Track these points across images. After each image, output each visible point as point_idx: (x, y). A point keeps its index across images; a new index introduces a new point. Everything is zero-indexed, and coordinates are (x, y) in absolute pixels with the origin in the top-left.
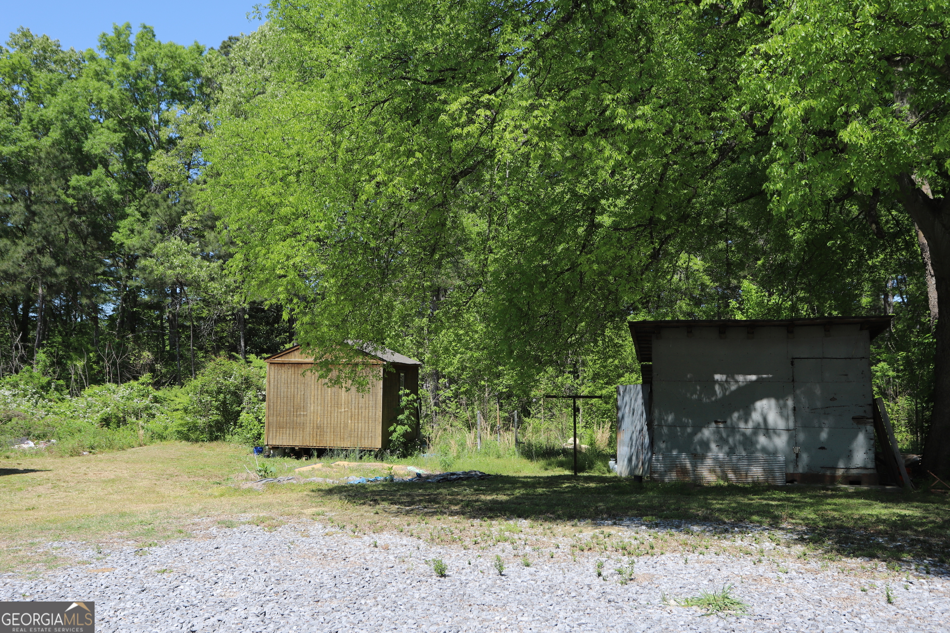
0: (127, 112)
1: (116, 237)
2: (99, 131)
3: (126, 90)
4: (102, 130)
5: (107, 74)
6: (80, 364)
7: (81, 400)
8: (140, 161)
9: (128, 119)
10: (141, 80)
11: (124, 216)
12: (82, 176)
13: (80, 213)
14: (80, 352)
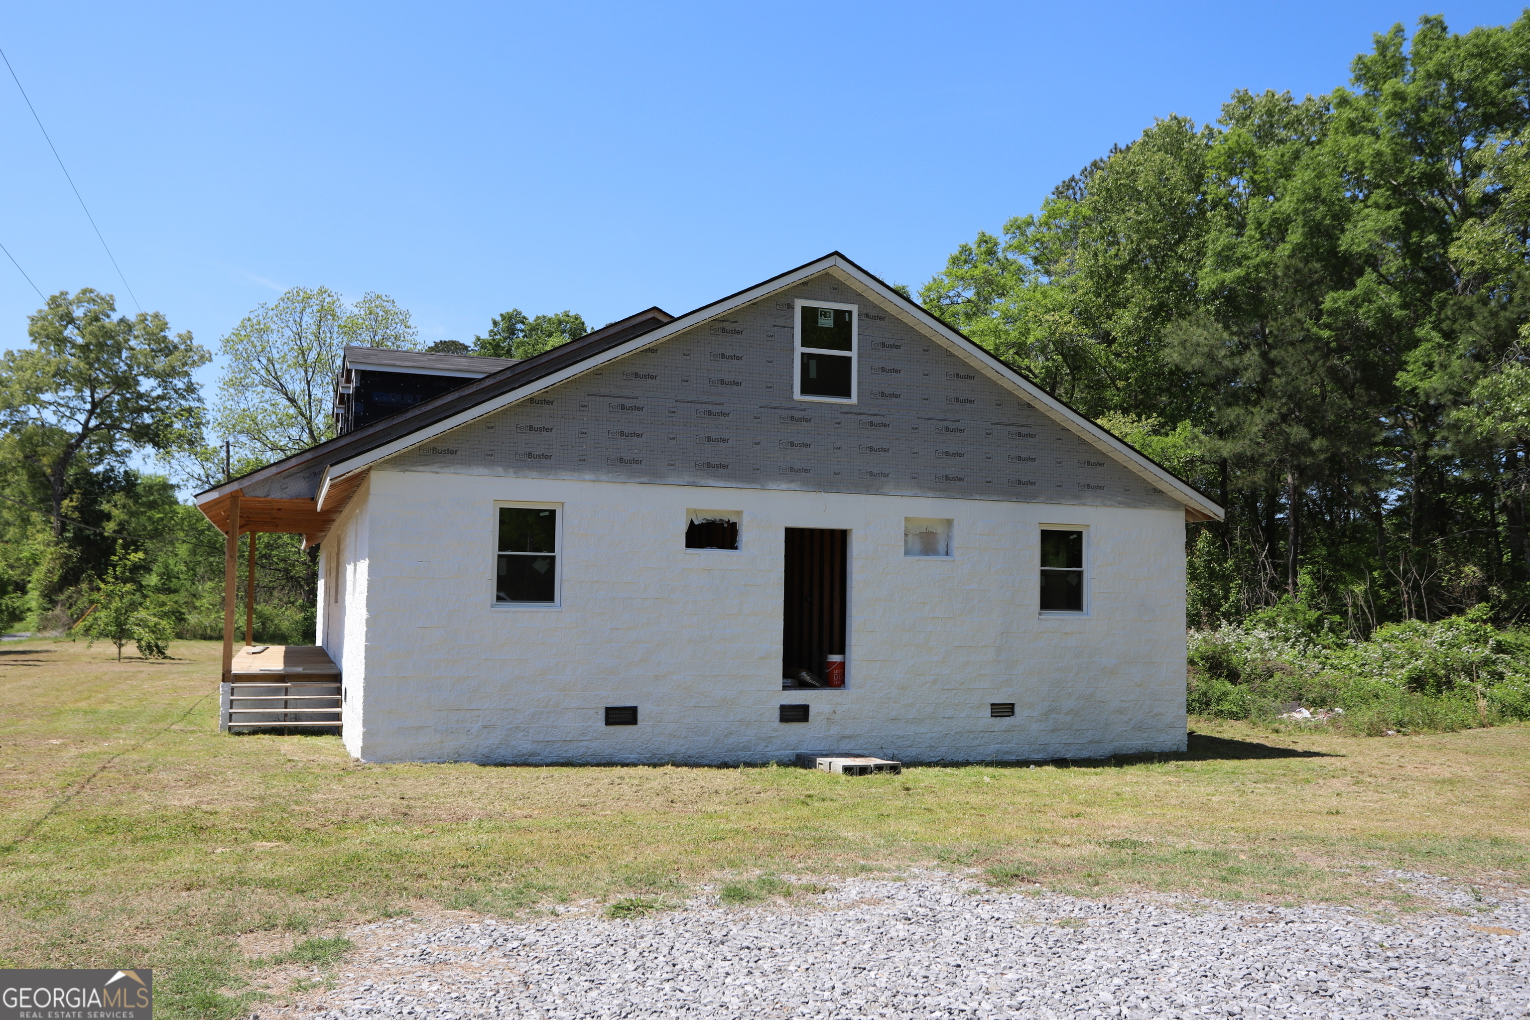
0: (1407, 171)
1: (1403, 379)
2: (1363, 214)
3: (1403, 135)
4: (1367, 211)
5: (1368, 120)
6: (1359, 589)
7: (1371, 647)
8: (1434, 247)
9: (1409, 181)
10: (1425, 110)
11: (1415, 343)
12: (1341, 292)
13: (1341, 350)
14: (1359, 572)
